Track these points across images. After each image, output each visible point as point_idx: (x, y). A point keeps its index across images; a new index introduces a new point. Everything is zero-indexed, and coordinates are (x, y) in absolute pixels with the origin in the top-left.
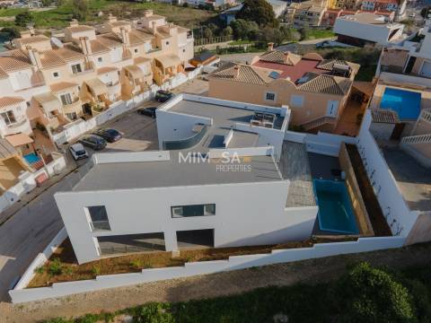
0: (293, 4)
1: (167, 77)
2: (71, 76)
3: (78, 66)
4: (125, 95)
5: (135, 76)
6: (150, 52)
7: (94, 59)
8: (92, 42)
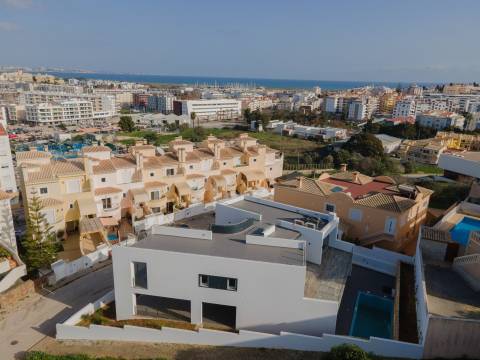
0: (406, 141)
1: (249, 189)
2: (164, 177)
3: (172, 170)
4: (207, 199)
5: (218, 184)
6: (237, 166)
7: (186, 166)
8: (189, 153)
